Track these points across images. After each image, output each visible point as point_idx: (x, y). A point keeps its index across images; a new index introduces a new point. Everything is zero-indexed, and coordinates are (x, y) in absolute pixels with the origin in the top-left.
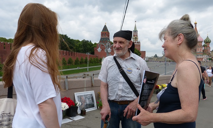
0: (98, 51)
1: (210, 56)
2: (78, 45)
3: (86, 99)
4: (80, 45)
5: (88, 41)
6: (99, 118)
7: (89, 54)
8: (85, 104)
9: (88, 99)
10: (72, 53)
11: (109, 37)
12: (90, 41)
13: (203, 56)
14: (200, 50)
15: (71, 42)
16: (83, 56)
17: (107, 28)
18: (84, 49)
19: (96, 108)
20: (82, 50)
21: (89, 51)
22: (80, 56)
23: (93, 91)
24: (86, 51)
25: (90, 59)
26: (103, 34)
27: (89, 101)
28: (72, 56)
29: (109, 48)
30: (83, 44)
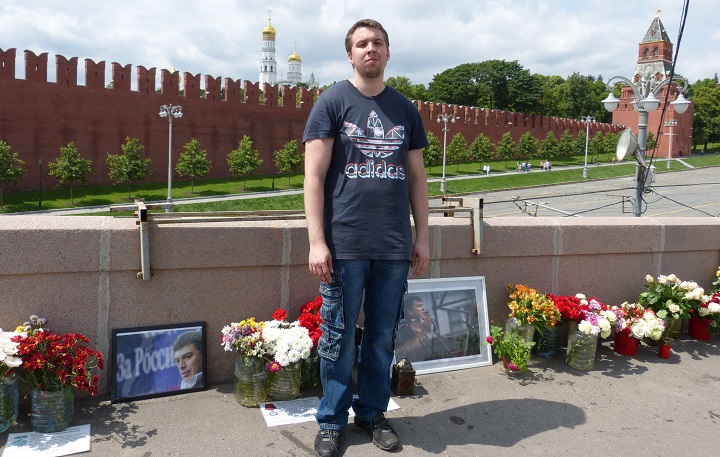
0: (606, 105)
2: (556, 94)
3: (439, 312)
4: (562, 92)
5: (591, 78)
6: (464, 427)
7: (592, 119)
8: (430, 336)
9: (449, 311)
10: (533, 121)
12: (600, 78)
15: (531, 83)
16: (571, 128)
17: (662, 28)
18: (576, 106)
19: (486, 359)
20: (569, 109)
21: (594, 110)
22: (558, 130)
23: (483, 278)
24: (583, 110)
25: (596, 139)
26: (647, 50)
27: (452, 324)
28: (533, 127)
29: (651, 94)
30: (573, 90)
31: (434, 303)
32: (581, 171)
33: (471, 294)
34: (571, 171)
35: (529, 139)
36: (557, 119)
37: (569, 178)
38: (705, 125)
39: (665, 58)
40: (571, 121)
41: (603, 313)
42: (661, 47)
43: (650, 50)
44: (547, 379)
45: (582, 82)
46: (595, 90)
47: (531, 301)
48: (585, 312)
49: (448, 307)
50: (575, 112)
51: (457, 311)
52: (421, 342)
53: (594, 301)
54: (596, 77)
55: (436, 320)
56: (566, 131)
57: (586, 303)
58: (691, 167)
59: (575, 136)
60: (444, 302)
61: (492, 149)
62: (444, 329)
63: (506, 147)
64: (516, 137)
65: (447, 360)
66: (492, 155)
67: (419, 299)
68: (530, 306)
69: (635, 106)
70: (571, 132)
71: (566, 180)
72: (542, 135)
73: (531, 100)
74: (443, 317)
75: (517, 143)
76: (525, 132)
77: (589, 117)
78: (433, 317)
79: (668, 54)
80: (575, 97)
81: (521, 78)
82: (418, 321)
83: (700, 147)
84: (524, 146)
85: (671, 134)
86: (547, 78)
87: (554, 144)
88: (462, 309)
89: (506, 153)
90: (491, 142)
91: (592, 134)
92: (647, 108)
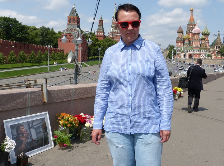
0: (62, 41)
1: (209, 52)
2: (34, 34)
4: (37, 34)
5: (49, 29)
7: (50, 46)
8: (29, 141)
10: (24, 46)
11: (79, 24)
12: (52, 29)
13: (200, 51)
14: (197, 43)
15: (23, 29)
16: (41, 49)
17: (76, 11)
18: (43, 40)
19: (52, 146)
20: (40, 41)
21: (51, 42)
22: (36, 50)
23: (47, 112)
24: (46, 42)
25: (52, 54)
26: (71, 19)
27: (37, 134)
28: (24, 49)
29: (79, 37)
30: (42, 33)
31: (29, 126)
32: (47, 68)
33: (43, 120)
34: (43, 68)
35: (23, 54)
36: (35, 46)
37: (42, 71)
38: (92, 50)
39: (77, 23)
40: (41, 47)
41: (92, 119)
42: (76, 18)
43: (72, 19)
44: (75, 147)
45: (46, 30)
46: (51, 34)
47: (68, 118)
48: (86, 119)
49: (35, 127)
50: (43, 43)
51: (38, 128)
52: (25, 144)
53: (87, 115)
54: (51, 29)
55: (31, 133)
56: (40, 51)
57: (84, 116)
58: (88, 65)
59: (44, 53)
60: (33, 125)
61: (5, 59)
62: (34, 137)
63: (12, 58)
64: (17, 53)
65: (36, 149)
66: (5, 62)
67: (23, 126)
68: (68, 120)
69: (73, 42)
70: (41, 51)
71: (40, 72)
72: (29, 52)
73: (23, 37)
74: (33, 131)
75: (17, 56)
76: (21, 51)
77: (49, 45)
78: (29, 132)
79: (78, 22)
80: (43, 37)
81: (18, 26)
82: (23, 135)
83: (90, 58)
84: (21, 57)
85: (80, 53)
86: (29, 27)
87: (34, 56)
88: (41, 127)
89: (12, 60)
90: (4, 55)
91: (50, 53)
92: (78, 43)
